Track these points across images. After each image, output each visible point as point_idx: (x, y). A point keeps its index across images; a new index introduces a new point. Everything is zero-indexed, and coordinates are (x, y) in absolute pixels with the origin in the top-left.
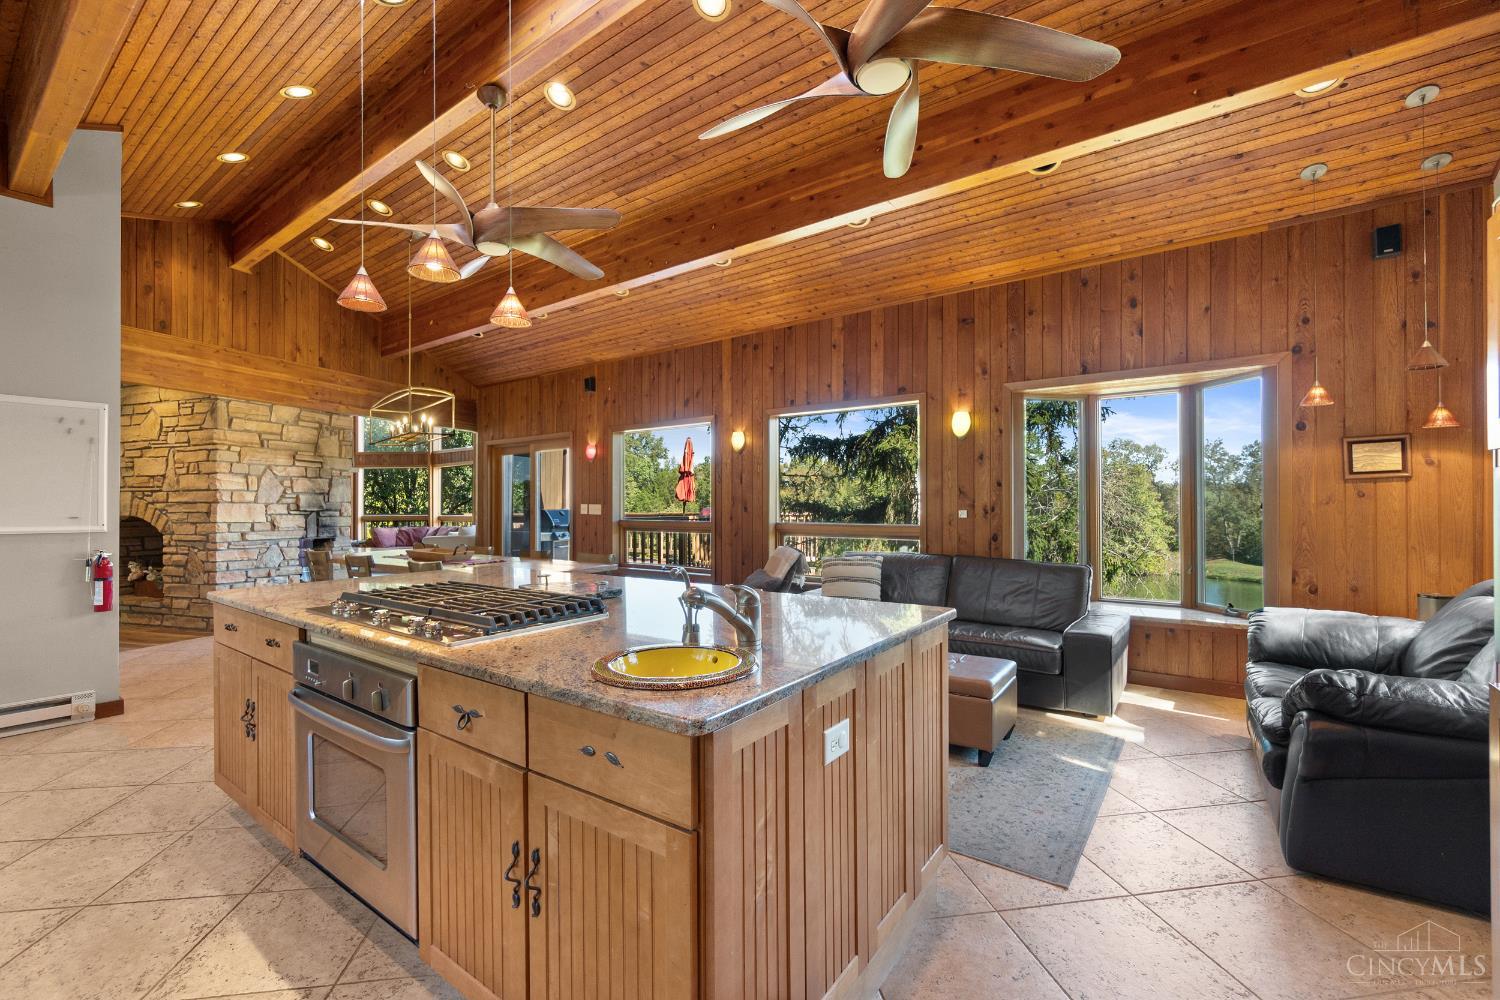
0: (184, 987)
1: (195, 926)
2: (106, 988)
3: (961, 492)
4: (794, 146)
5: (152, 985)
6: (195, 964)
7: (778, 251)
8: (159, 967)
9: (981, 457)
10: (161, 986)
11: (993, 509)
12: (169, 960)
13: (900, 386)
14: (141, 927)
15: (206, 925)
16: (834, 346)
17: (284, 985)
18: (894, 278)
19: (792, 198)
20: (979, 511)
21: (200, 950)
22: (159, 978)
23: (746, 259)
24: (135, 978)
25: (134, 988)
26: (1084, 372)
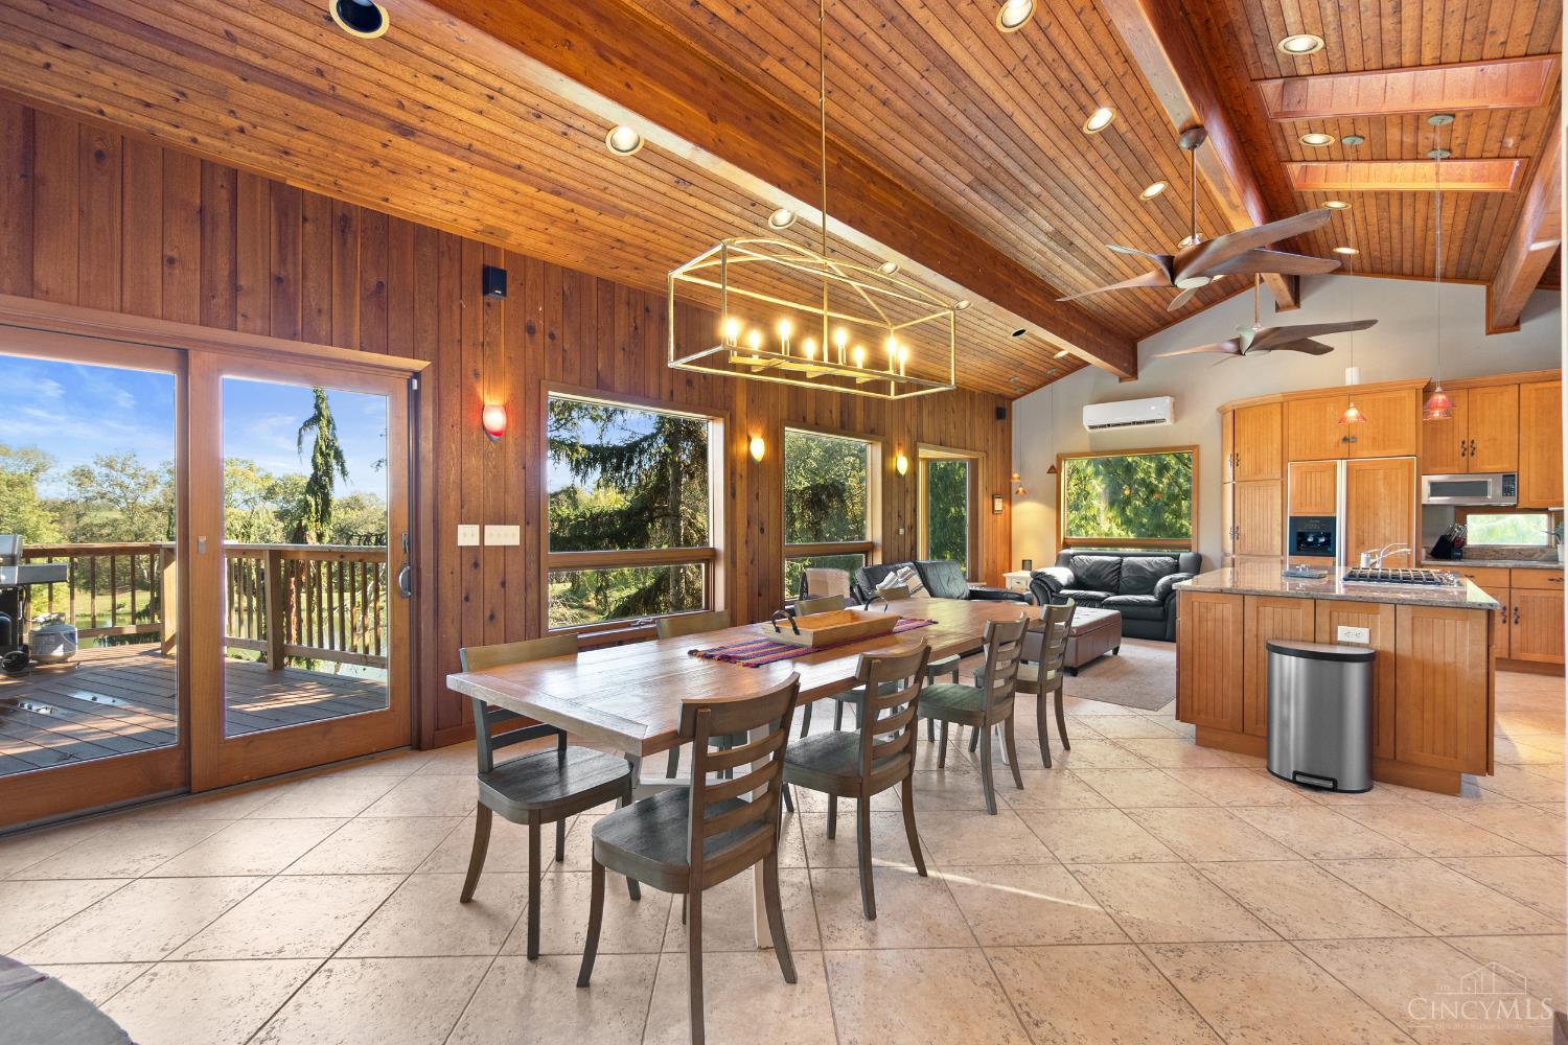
3: (899, 515)
9: (907, 491)
20: (907, 530)
26: (941, 445)
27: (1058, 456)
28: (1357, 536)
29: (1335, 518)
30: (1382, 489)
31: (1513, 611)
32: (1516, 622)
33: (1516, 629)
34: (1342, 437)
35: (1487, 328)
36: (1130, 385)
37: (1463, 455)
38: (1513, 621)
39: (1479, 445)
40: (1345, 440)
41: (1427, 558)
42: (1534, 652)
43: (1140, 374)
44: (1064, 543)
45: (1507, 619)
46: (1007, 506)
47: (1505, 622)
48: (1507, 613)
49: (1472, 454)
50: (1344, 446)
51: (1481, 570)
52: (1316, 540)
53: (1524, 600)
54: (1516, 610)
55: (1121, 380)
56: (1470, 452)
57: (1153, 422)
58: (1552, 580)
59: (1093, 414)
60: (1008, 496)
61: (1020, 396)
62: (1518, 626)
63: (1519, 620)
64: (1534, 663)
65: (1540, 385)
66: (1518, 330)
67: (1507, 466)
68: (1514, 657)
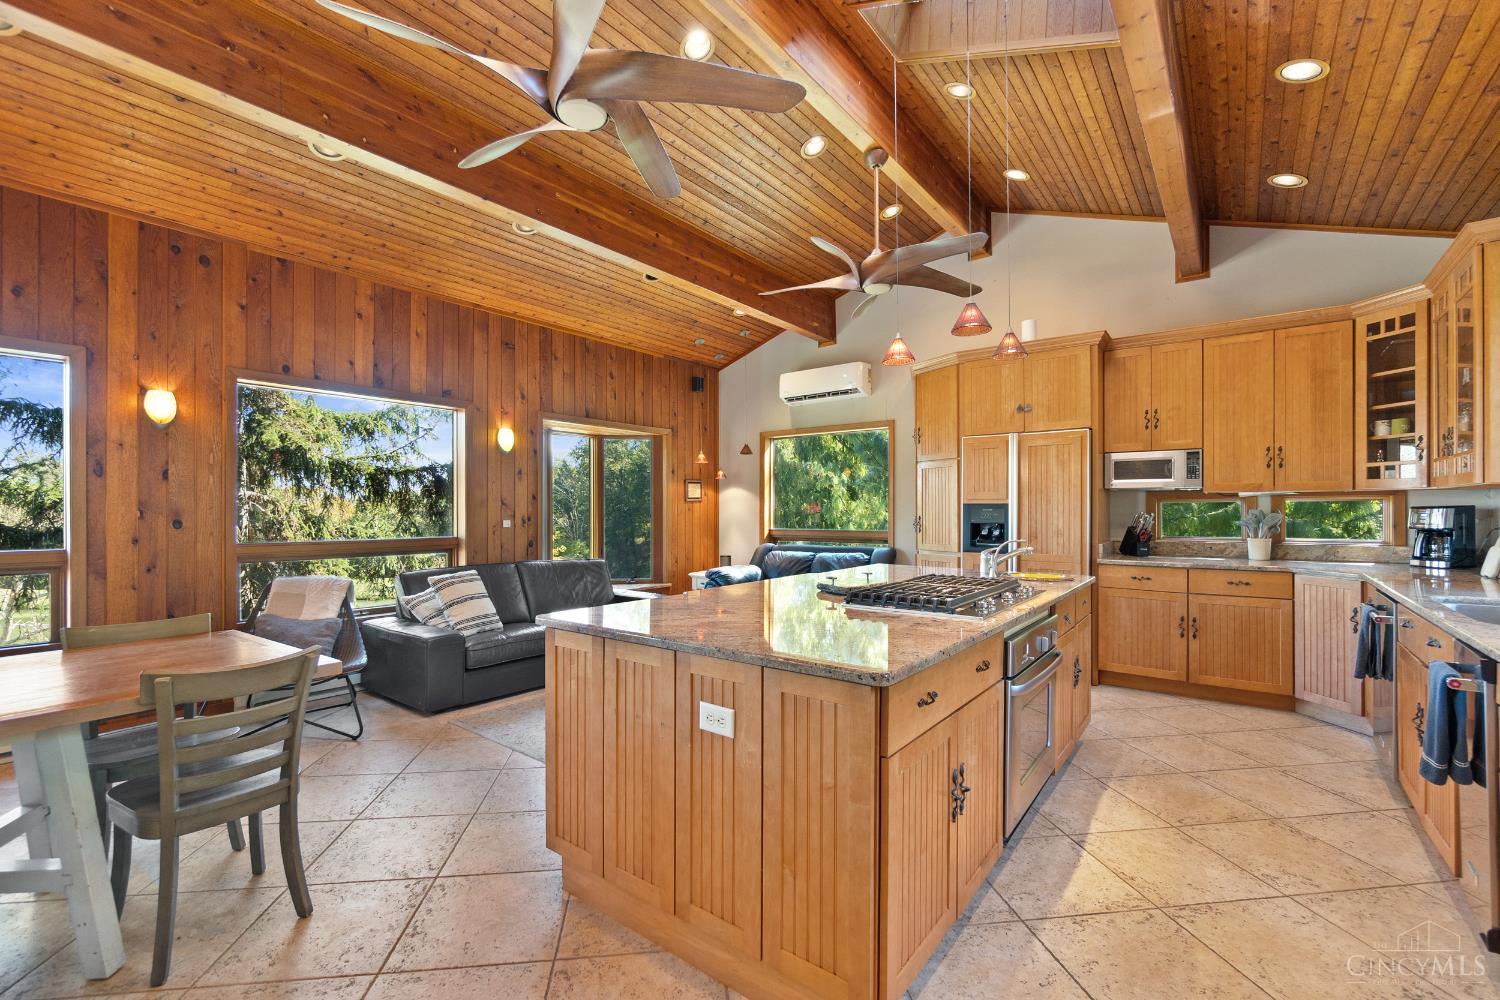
0: (1127, 895)
1: (1081, 928)
2: (1167, 935)
3: (503, 503)
4: (581, 153)
5: (1141, 912)
6: (1108, 902)
7: (417, 194)
8: (1128, 920)
9: (520, 473)
10: (1137, 906)
11: (529, 519)
12: (1118, 919)
13: (445, 388)
14: (1112, 965)
15: (1074, 923)
16: (360, 315)
17: (1084, 853)
18: (472, 280)
19: (558, 195)
20: (519, 521)
21: (1097, 908)
22: (1134, 913)
23: (359, 170)
24: (1147, 926)
25: (1152, 920)
26: (587, 416)
27: (761, 434)
28: (1030, 527)
29: (1007, 505)
30: (1054, 469)
31: (1191, 623)
32: (1195, 637)
33: (1194, 645)
34: (1017, 406)
35: (1177, 275)
36: (829, 350)
37: (1147, 427)
38: (1191, 635)
39: (1162, 415)
40: (1020, 409)
41: (1107, 555)
42: (1213, 675)
43: (839, 337)
44: (770, 535)
45: (1185, 632)
46: (711, 493)
47: (1182, 636)
48: (1185, 626)
49: (1156, 427)
50: (1018, 416)
51: (1158, 570)
52: (990, 532)
53: (1203, 609)
54: (1194, 621)
55: (820, 344)
56: (1154, 424)
57: (846, 392)
58: (1232, 583)
59: (792, 384)
60: (711, 480)
61: (726, 365)
62: (1197, 640)
63: (1197, 634)
64: (1215, 689)
65: (1224, 341)
66: (1209, 277)
67: (1192, 442)
68: (1192, 681)
